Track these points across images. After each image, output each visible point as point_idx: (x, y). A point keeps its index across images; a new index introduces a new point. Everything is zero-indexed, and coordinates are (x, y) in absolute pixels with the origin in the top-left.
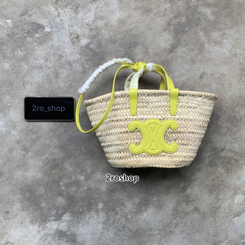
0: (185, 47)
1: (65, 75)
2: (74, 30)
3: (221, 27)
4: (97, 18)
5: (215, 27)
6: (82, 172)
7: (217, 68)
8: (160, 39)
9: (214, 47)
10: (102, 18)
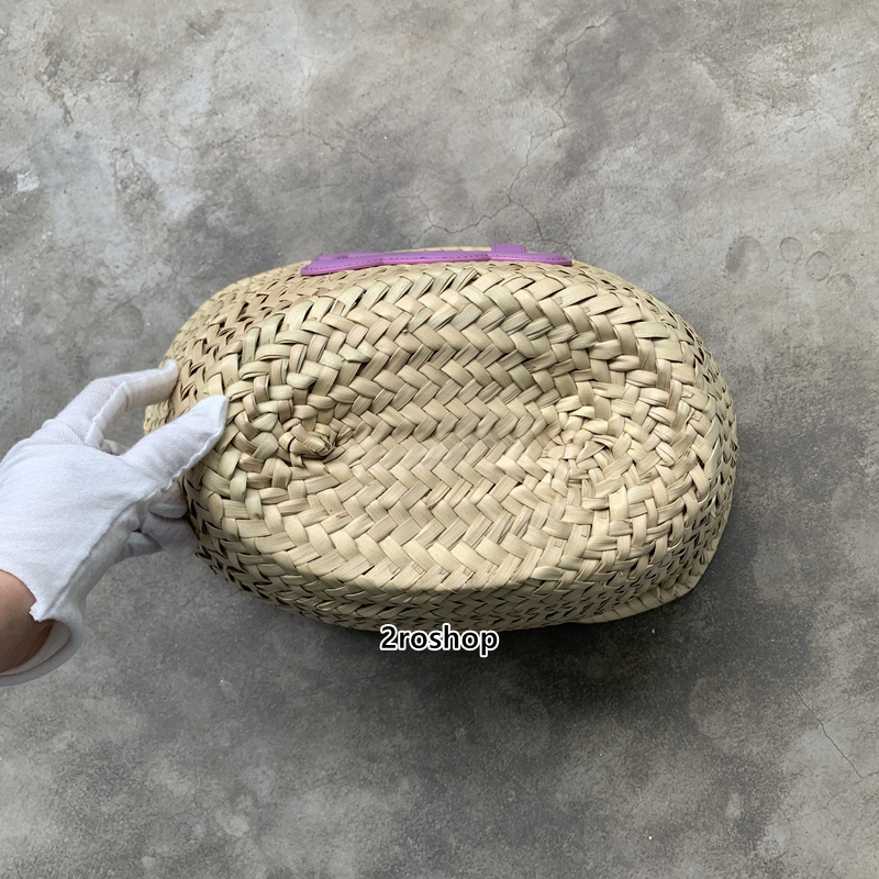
0: (632, 143)
1: (116, 360)
2: (135, 164)
3: (787, 24)
4: (223, 98)
5: (758, 27)
6: (232, 800)
7: (806, 211)
8: (511, 128)
9: (772, 116)
10: (241, 94)
